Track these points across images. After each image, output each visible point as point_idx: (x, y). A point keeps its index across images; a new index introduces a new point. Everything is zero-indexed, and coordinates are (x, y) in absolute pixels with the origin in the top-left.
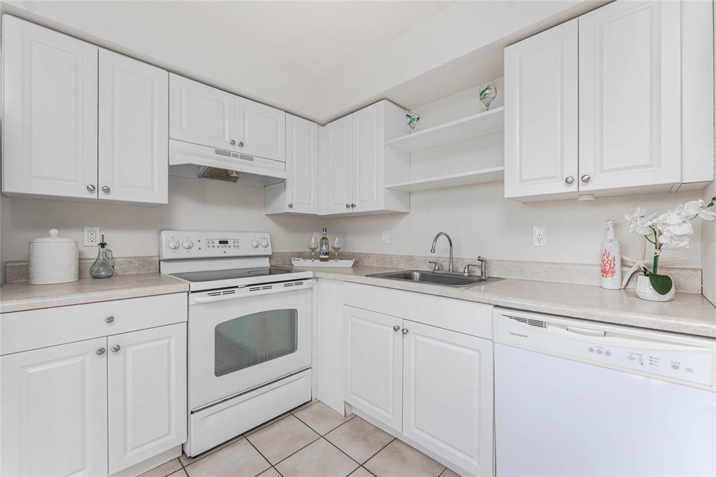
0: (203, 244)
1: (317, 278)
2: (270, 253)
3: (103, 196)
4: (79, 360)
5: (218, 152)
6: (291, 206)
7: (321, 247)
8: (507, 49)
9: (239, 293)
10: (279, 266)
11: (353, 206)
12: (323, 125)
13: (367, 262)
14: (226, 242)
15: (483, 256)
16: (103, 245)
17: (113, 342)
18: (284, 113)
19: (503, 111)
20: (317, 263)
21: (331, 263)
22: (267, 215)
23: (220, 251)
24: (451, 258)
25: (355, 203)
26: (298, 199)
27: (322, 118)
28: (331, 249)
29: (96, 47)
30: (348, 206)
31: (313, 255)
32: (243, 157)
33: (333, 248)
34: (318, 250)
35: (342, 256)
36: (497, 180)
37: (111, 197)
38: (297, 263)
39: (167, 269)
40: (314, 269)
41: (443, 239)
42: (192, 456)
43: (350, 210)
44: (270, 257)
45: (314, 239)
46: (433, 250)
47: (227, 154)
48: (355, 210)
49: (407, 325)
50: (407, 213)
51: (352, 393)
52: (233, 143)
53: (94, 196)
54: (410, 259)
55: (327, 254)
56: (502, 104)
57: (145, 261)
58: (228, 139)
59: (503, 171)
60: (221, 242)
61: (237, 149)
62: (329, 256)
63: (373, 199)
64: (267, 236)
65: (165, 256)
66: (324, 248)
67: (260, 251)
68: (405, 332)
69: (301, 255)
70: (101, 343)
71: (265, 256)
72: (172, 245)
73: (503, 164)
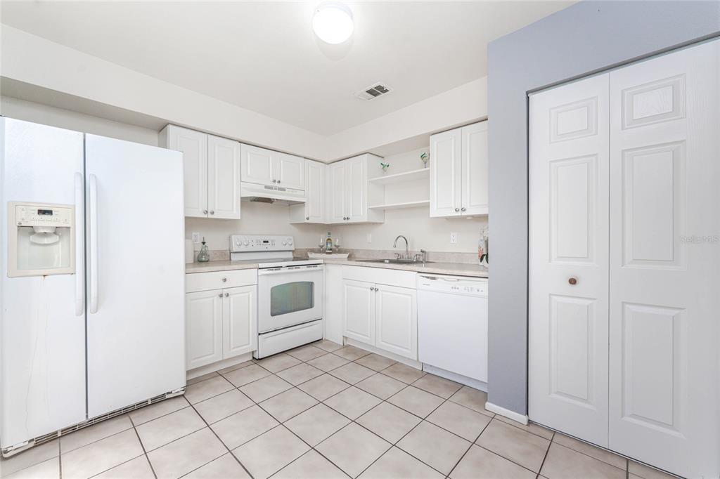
0: (254, 243)
1: (326, 264)
2: (293, 249)
3: (210, 216)
4: (211, 299)
5: (266, 187)
6: (308, 219)
7: (327, 244)
8: (431, 137)
9: (282, 270)
10: (300, 256)
11: (348, 219)
12: (328, 164)
13: (358, 255)
14: (267, 242)
15: (424, 249)
16: (204, 243)
17: (225, 292)
18: (303, 159)
19: (429, 170)
20: (325, 255)
21: (334, 256)
22: (292, 224)
23: (264, 247)
24: (407, 251)
25: (349, 217)
26: (312, 214)
27: (327, 160)
28: (333, 247)
29: (206, 135)
30: (344, 219)
31: (321, 250)
32: (280, 189)
33: (335, 246)
34: (325, 247)
35: (340, 252)
36: (426, 206)
37: (214, 216)
38: (310, 255)
39: (234, 257)
40: (324, 259)
41: (401, 239)
42: (260, 358)
43: (346, 221)
44: (293, 251)
45: (322, 240)
46: (395, 246)
47: (271, 188)
48: (350, 221)
49: (378, 286)
50: (381, 223)
51: (347, 330)
52: (274, 181)
53: (206, 216)
54: (385, 252)
55: (331, 249)
56: (429, 166)
57: (222, 253)
58: (271, 179)
59: (429, 203)
60: (264, 242)
61: (276, 185)
62: (332, 251)
63: (360, 214)
64: (292, 238)
65: (234, 250)
66: (329, 246)
67: (287, 248)
68: (376, 290)
69: (312, 251)
70: (220, 292)
71: (290, 251)
72: (238, 243)
73: (429, 199)
